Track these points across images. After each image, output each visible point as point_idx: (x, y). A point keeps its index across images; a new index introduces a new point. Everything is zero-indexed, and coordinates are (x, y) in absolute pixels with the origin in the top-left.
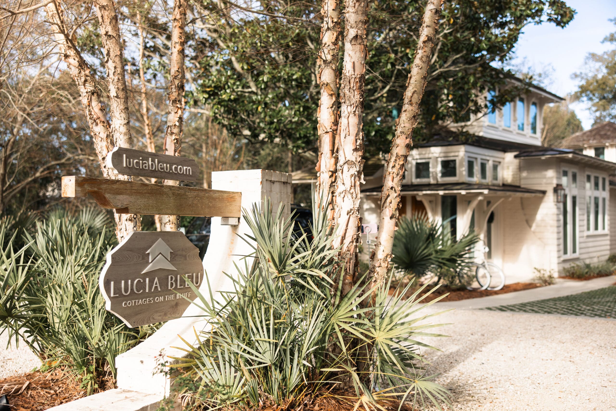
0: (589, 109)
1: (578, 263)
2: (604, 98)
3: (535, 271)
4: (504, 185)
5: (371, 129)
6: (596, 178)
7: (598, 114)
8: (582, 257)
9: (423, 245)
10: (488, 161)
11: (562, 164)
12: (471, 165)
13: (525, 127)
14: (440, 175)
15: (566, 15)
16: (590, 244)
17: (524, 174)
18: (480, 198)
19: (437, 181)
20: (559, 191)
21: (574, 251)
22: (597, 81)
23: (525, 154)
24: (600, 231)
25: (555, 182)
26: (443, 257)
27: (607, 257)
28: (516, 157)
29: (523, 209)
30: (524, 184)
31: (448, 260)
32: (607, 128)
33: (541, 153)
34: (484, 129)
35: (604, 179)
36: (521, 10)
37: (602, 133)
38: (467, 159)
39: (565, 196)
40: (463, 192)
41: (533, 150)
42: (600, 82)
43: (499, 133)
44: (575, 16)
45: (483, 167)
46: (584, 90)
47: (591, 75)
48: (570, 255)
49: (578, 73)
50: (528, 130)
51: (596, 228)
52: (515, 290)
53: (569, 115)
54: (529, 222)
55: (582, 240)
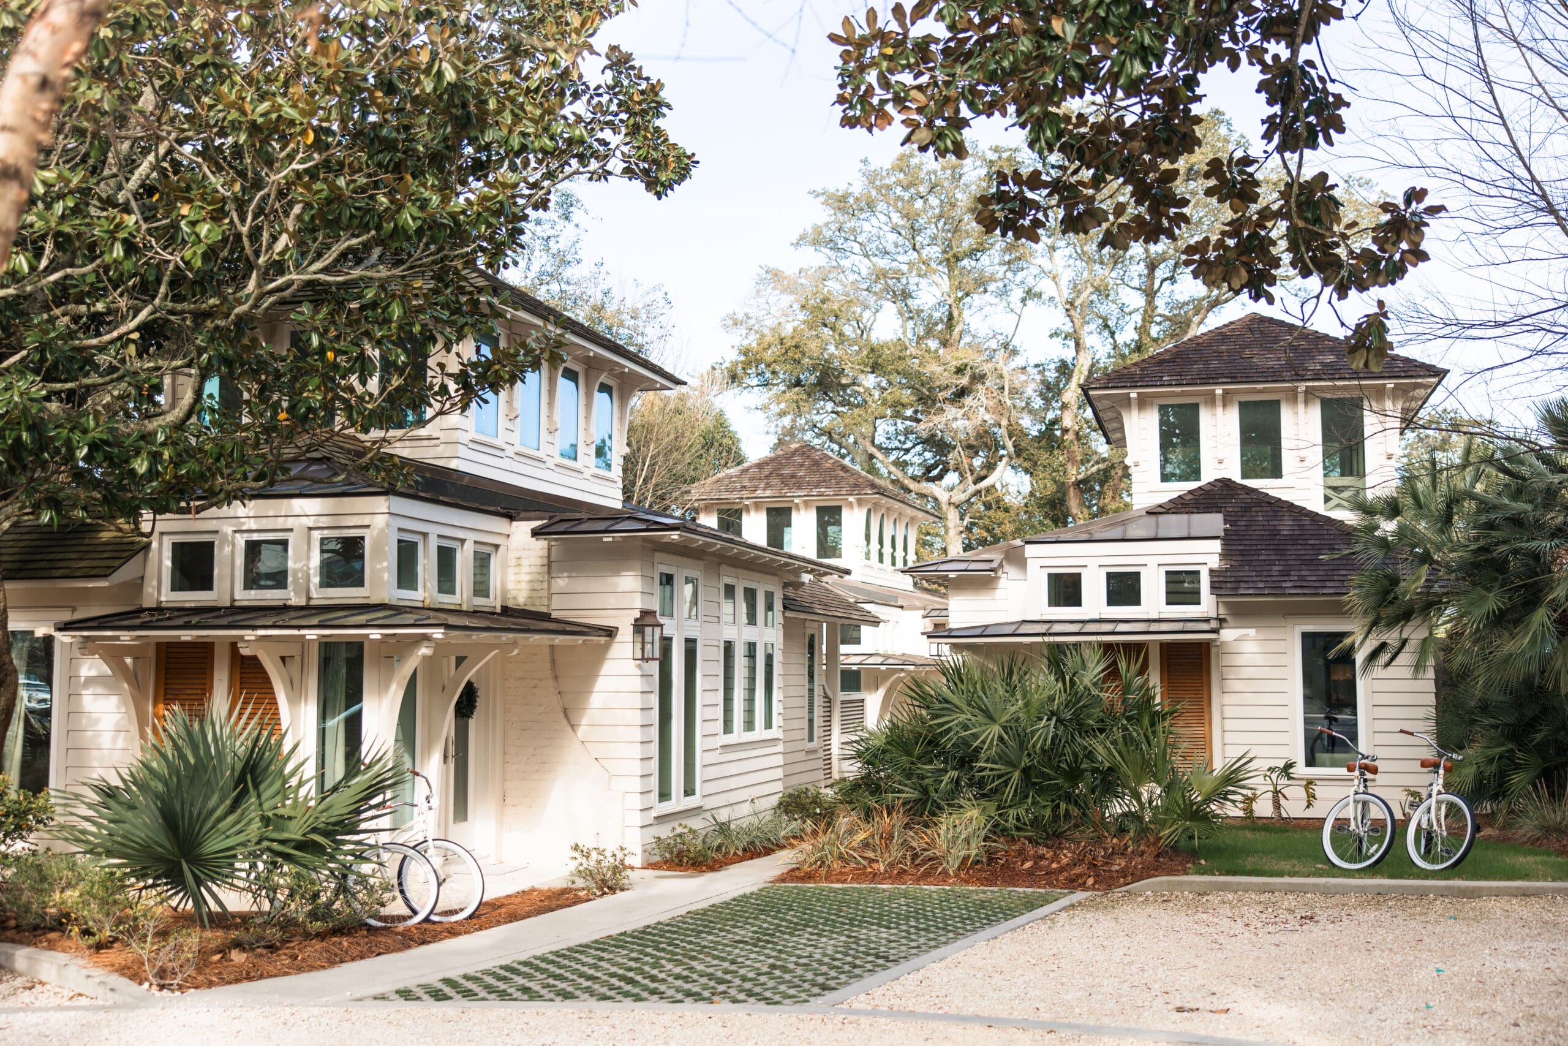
0: (765, 408)
1: (696, 823)
2: (798, 383)
3: (577, 854)
4: (506, 610)
5: (76, 436)
6: (750, 594)
7: (787, 421)
8: (709, 803)
9: (222, 801)
10: (463, 541)
11: (658, 556)
12: (407, 554)
13: (581, 449)
14: (316, 580)
15: (667, 165)
16: (733, 769)
17: (561, 583)
18: (424, 651)
19: (309, 598)
20: (648, 630)
21: (689, 791)
22: (782, 341)
23: (562, 527)
24: (759, 732)
25: (638, 603)
26: (285, 836)
27: (774, 800)
28: (535, 533)
29: (556, 677)
30: (559, 608)
31: (301, 846)
32: (798, 459)
33: (602, 525)
34: (462, 451)
35: (769, 596)
36: (524, 135)
37: (786, 472)
38: (394, 537)
39: (666, 643)
40: (375, 634)
41: (584, 515)
42: (789, 343)
43: (506, 463)
44: (694, 171)
45: (446, 558)
46: (751, 359)
47: (770, 322)
48: (678, 802)
49: (740, 316)
50: (587, 459)
51: (749, 725)
52: (513, 917)
53: (709, 423)
54: (569, 715)
55: (711, 758)
